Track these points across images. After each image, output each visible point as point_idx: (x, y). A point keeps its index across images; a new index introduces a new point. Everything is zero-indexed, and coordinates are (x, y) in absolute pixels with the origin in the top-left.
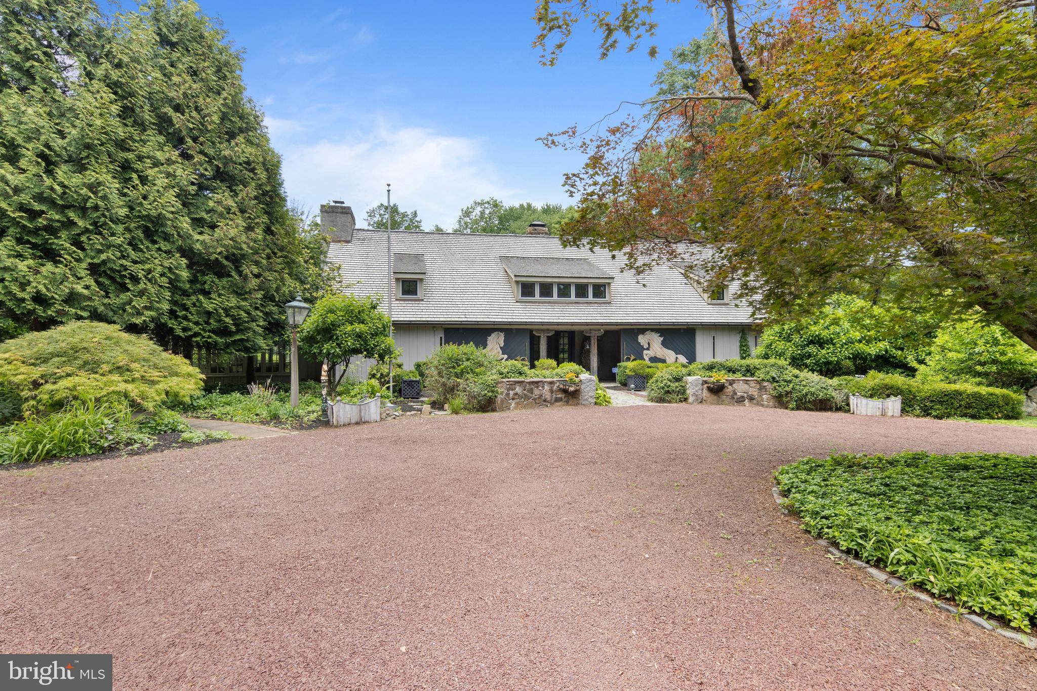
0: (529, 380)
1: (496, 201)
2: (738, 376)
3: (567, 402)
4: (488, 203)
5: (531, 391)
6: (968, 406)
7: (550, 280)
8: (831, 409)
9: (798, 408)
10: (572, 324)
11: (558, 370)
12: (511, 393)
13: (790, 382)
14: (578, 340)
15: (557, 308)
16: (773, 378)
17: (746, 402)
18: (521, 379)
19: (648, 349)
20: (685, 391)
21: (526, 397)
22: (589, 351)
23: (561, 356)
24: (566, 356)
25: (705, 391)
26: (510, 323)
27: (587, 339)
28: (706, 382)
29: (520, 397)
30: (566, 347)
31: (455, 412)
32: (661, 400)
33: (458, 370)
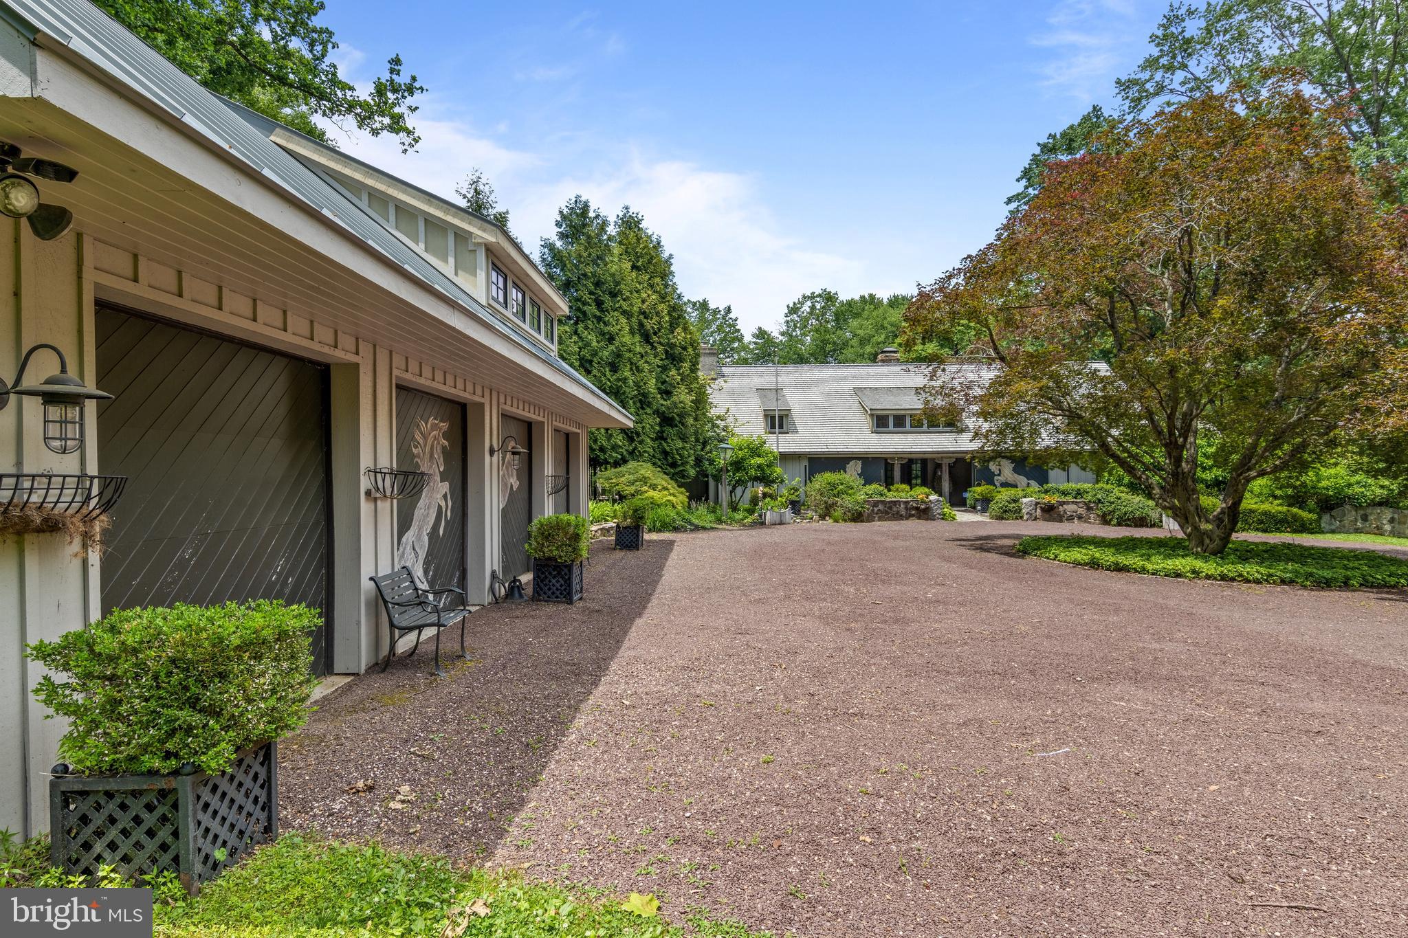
0: (888, 500)
1: (830, 293)
2: (1069, 498)
3: (919, 518)
4: (820, 295)
5: (890, 508)
6: (1261, 522)
7: (903, 412)
8: (1147, 526)
9: (1119, 524)
10: (925, 453)
11: (912, 493)
12: (876, 509)
13: (1113, 503)
14: (930, 467)
15: (910, 437)
16: (1099, 500)
17: (1076, 521)
18: (882, 499)
19: (999, 475)
20: (1021, 510)
21: (887, 513)
22: (940, 478)
23: (914, 482)
24: (919, 481)
25: (1038, 510)
26: (867, 453)
27: (938, 466)
28: (1038, 503)
29: (882, 512)
30: (919, 473)
31: (836, 521)
32: (1001, 518)
33: (835, 492)
